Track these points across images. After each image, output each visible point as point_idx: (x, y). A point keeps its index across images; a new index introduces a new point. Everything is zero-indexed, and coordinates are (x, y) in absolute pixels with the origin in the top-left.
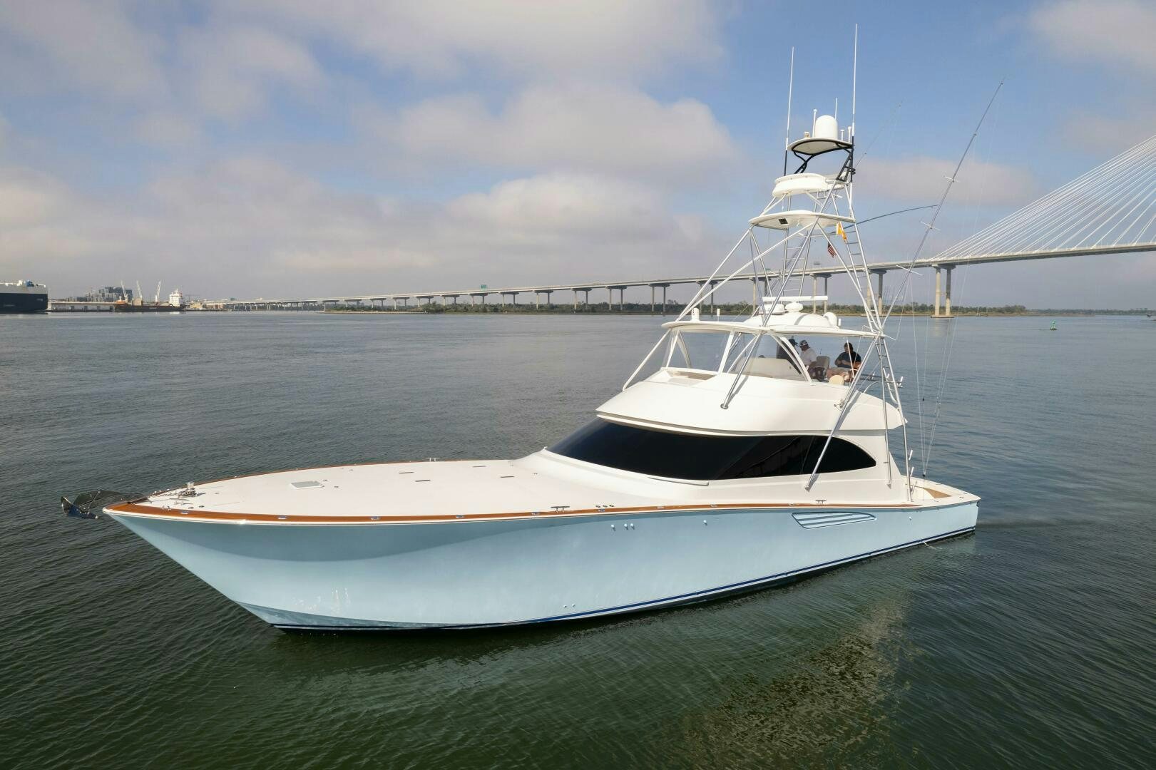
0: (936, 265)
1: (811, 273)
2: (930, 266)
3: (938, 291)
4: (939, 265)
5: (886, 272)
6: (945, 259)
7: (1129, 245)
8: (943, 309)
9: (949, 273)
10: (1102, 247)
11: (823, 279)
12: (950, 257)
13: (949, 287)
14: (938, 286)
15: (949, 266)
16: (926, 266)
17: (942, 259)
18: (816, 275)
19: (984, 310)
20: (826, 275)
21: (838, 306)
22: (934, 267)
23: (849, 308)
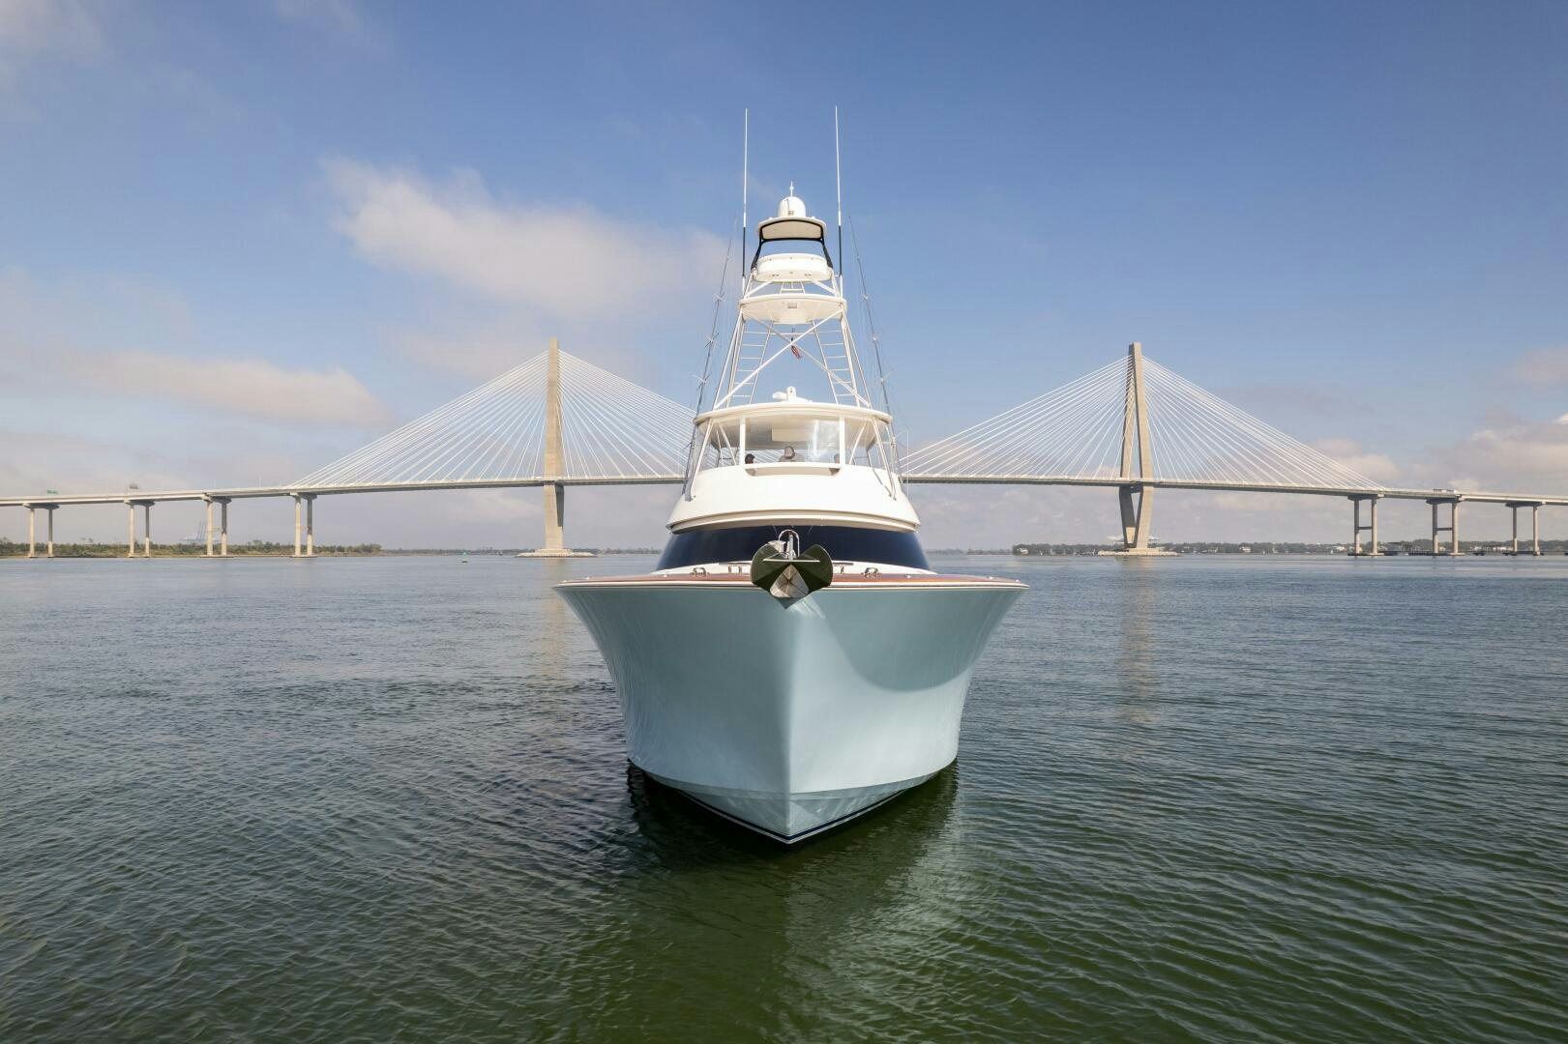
0: (296, 494)
1: (127, 500)
2: (288, 494)
3: (298, 525)
4: (299, 493)
5: (230, 501)
6: (306, 486)
7: (491, 480)
8: (304, 549)
9: (310, 504)
10: (468, 481)
11: (143, 508)
12: (312, 484)
13: (310, 521)
14: (298, 519)
15: (310, 496)
16: (282, 495)
17: (302, 487)
18: (134, 503)
19: (341, 549)
20: (148, 503)
21: (156, 545)
22: (294, 496)
23: (171, 547)
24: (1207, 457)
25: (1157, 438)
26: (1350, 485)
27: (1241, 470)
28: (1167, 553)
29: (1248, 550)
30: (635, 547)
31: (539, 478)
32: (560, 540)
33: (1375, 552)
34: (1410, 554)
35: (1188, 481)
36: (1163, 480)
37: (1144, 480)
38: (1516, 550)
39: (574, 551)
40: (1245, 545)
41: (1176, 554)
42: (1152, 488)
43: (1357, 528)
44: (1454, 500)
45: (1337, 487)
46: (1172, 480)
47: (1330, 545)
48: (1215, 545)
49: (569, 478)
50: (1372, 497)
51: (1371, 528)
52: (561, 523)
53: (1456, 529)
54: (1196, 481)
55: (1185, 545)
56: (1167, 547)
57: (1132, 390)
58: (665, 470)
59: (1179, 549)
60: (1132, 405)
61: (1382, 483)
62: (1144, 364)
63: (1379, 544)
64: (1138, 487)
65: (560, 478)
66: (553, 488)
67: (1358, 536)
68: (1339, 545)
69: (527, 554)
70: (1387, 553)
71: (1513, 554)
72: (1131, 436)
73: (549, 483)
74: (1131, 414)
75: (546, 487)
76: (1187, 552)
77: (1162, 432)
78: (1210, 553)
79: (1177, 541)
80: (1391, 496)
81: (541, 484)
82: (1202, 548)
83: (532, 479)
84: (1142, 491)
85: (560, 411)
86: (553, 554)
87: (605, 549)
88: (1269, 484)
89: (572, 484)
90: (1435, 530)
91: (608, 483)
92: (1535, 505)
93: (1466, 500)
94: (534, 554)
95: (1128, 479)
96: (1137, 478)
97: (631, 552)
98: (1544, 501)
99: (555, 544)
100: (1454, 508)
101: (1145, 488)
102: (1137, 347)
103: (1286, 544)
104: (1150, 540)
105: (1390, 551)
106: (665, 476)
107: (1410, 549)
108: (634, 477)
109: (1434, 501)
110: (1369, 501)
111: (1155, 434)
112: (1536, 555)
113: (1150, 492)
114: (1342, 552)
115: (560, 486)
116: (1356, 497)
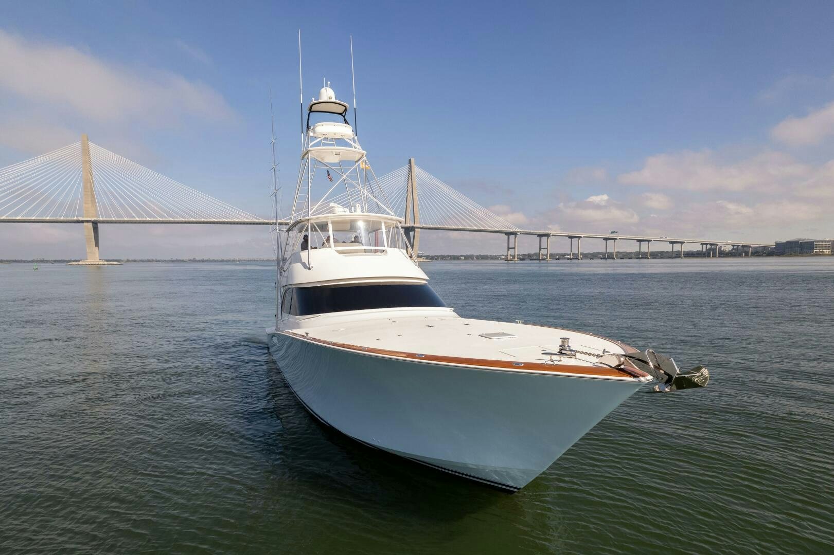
10: (25, 218)
24: (443, 214)
25: (422, 206)
26: (506, 228)
27: (460, 222)
28: (426, 260)
29: (463, 258)
30: (146, 258)
31: (80, 219)
32: (97, 255)
33: (516, 259)
34: (531, 260)
35: (436, 226)
36: (424, 225)
37: (416, 225)
38: (572, 257)
39: (107, 261)
40: (462, 256)
41: (430, 261)
42: (419, 230)
43: (509, 248)
44: (548, 235)
45: (500, 229)
46: (429, 226)
47: (499, 256)
48: (449, 256)
49: (101, 219)
50: (515, 234)
51: (514, 248)
52: (97, 244)
53: (549, 248)
54: (439, 226)
55: (435, 256)
56: (427, 257)
57: (410, 182)
58: (163, 216)
59: (432, 258)
60: (410, 189)
61: (519, 227)
62: (416, 170)
63: (518, 255)
64: (413, 229)
65: (96, 219)
66: (90, 225)
67: (509, 252)
68: (503, 255)
69: (74, 263)
70: (521, 259)
71: (570, 259)
72: (410, 204)
73: (87, 221)
74: (410, 193)
75: (85, 224)
76: (436, 259)
77: (423, 201)
78: (447, 260)
79: (432, 254)
80: (523, 234)
81: (83, 222)
82: (443, 258)
83: (75, 218)
84: (415, 231)
85: (92, 179)
86: (92, 263)
87: (126, 259)
88: (470, 228)
89: (103, 222)
90: (541, 249)
91: (128, 222)
92: (579, 237)
93: (553, 235)
94: (80, 263)
95: (408, 225)
96: (412, 225)
97: (142, 261)
98: (582, 236)
99: (94, 257)
100: (548, 239)
101: (416, 230)
102: (413, 160)
103: (480, 255)
104: (419, 254)
105: (523, 258)
106: (164, 219)
107: (530, 257)
108: (144, 219)
109: (540, 236)
110: (514, 236)
111: (420, 202)
112: (579, 259)
113: (418, 231)
114: (503, 259)
115: (95, 224)
116: (508, 234)
